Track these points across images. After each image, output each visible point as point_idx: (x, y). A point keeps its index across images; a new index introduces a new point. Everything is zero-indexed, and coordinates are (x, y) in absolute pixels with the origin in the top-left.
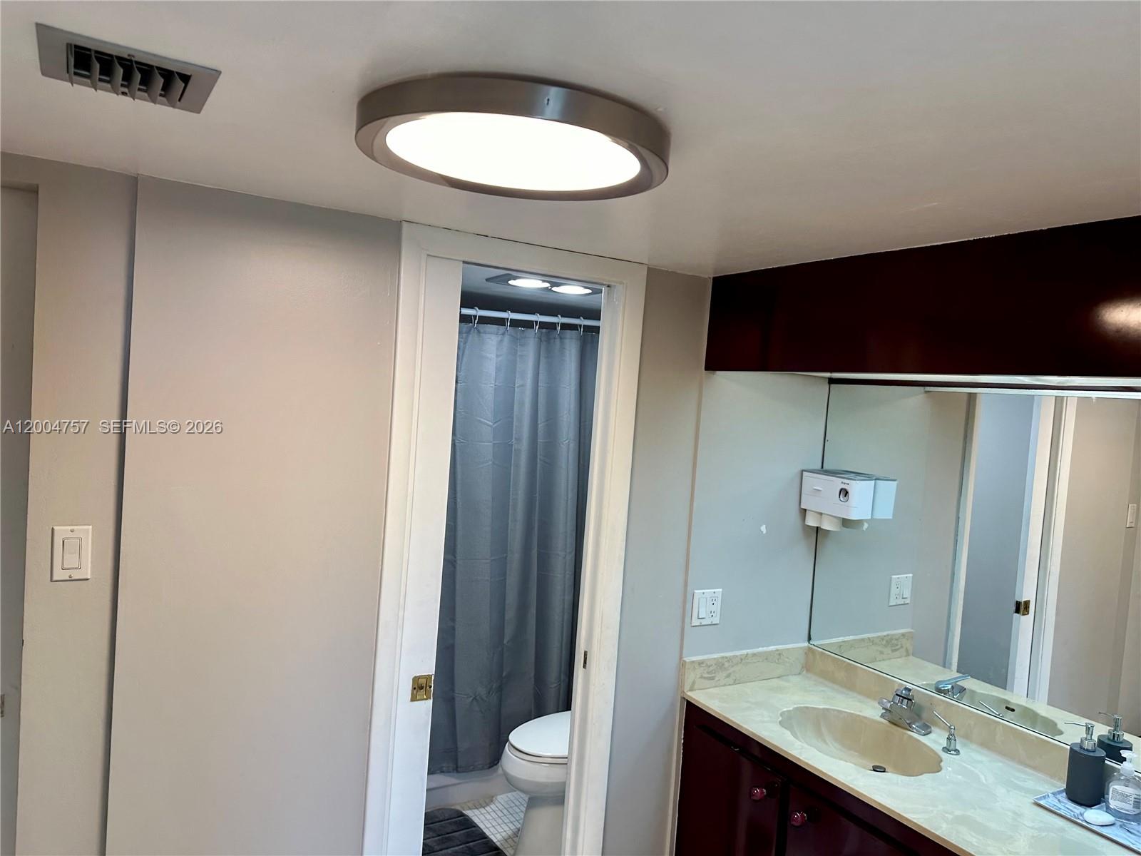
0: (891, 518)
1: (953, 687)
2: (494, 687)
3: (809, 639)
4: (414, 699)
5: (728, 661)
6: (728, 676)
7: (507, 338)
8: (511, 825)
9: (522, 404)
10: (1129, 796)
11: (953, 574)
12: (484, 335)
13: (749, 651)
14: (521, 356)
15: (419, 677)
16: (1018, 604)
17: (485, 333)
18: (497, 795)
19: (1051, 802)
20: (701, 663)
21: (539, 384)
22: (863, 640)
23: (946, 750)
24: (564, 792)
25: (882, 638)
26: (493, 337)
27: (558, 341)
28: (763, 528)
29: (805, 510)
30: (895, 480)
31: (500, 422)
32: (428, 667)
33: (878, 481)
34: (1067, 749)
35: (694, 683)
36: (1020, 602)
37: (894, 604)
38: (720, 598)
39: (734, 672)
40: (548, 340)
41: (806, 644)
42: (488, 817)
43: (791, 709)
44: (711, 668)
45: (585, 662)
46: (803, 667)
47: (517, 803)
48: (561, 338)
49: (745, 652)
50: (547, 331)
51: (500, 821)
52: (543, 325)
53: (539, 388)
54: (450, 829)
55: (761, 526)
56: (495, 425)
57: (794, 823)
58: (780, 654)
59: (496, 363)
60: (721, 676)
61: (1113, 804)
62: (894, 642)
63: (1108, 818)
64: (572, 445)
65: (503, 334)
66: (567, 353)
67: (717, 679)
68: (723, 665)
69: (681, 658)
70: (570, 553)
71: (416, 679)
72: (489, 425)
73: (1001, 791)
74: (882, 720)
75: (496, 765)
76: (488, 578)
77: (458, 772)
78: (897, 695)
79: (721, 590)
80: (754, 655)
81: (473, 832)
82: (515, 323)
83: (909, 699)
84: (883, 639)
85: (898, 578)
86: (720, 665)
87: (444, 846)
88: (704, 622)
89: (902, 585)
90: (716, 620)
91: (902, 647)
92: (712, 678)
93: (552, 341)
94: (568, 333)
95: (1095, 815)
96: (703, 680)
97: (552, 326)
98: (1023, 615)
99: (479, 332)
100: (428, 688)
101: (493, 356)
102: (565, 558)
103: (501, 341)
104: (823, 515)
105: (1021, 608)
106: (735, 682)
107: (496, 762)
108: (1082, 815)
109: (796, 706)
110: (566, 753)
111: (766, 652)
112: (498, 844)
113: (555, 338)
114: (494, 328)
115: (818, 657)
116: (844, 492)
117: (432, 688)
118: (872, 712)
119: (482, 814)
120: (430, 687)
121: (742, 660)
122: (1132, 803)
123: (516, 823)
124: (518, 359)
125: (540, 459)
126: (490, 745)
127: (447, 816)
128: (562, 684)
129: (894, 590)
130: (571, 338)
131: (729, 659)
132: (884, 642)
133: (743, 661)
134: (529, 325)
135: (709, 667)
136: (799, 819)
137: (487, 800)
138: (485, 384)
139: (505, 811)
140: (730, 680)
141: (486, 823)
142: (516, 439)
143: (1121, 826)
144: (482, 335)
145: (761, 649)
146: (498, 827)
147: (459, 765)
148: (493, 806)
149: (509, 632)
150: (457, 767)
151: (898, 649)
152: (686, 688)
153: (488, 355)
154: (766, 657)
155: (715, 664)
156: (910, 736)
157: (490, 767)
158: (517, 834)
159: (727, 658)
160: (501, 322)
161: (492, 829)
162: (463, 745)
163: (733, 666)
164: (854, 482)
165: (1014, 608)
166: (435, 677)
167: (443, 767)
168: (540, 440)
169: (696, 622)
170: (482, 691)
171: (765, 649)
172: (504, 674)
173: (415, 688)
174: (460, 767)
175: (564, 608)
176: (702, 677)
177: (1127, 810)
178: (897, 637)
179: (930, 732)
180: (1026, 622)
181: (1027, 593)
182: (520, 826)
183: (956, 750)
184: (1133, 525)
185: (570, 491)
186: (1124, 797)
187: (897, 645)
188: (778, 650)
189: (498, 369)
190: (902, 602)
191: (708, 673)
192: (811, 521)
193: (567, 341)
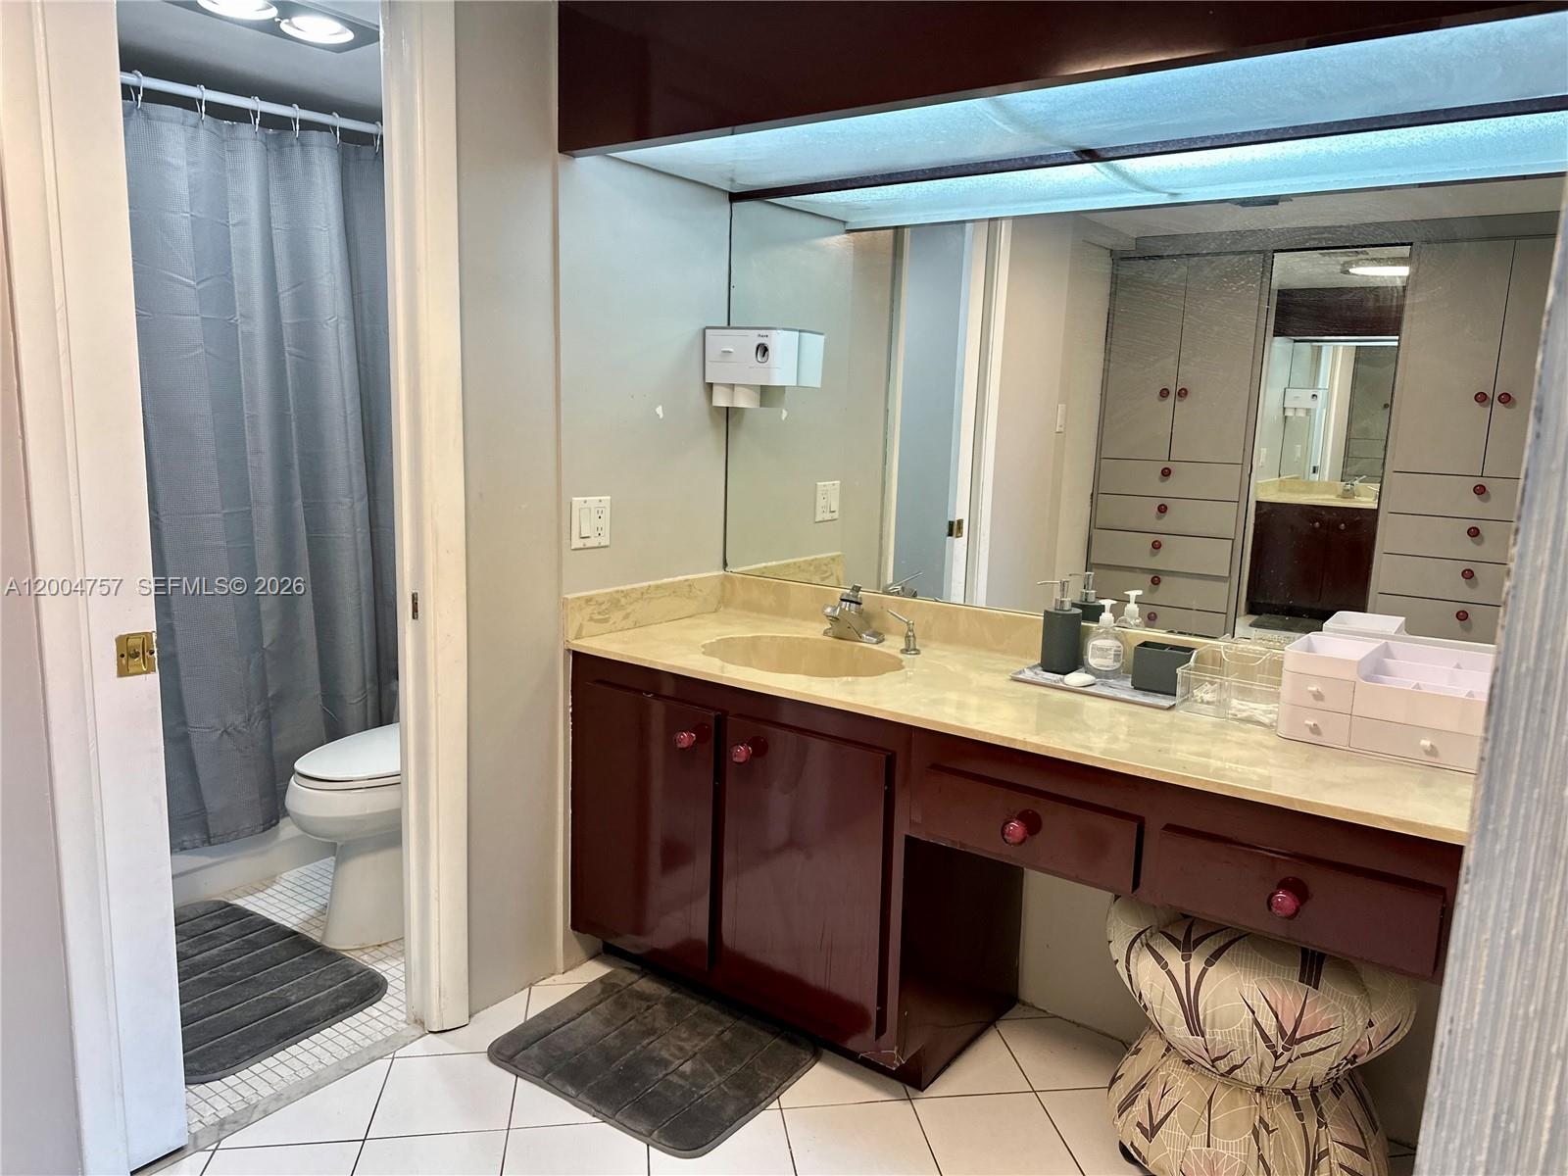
0: (819, 386)
1: (903, 588)
2: (256, 711)
3: (725, 564)
4: (123, 672)
5: (625, 596)
6: (626, 617)
7: (202, 134)
8: (311, 904)
9: (245, 253)
10: (1107, 650)
11: (884, 483)
12: (158, 123)
13: (651, 583)
14: (231, 171)
15: (128, 637)
16: (951, 524)
17: (159, 119)
18: (282, 873)
19: (1028, 675)
20: (589, 600)
21: (273, 225)
22: (788, 565)
23: (905, 651)
24: (400, 825)
25: (810, 563)
26: (176, 127)
27: (297, 150)
28: (659, 410)
29: (711, 385)
30: (822, 334)
31: (208, 283)
32: (144, 620)
33: (803, 334)
34: (1040, 620)
35: (581, 627)
36: (953, 522)
37: (821, 519)
38: (608, 509)
39: (634, 610)
40: (280, 149)
41: (722, 572)
42: (272, 900)
43: (714, 641)
44: (603, 607)
45: (415, 610)
46: (719, 603)
47: (317, 877)
48: (302, 145)
49: (646, 584)
50: (276, 132)
51: (293, 902)
52: (268, 120)
53: (274, 232)
54: (210, 925)
55: (656, 407)
56: (199, 287)
57: (736, 759)
58: (690, 586)
59: (189, 177)
60: (617, 616)
61: (1093, 661)
62: (824, 568)
63: (1088, 678)
64: (342, 326)
65: (196, 126)
66: (317, 169)
67: (611, 621)
68: (619, 601)
69: (559, 595)
70: (361, 499)
71: (122, 641)
72: (189, 286)
73: (973, 675)
74: (827, 638)
75: (274, 825)
76: (222, 543)
77: (210, 844)
78: (843, 600)
79: (609, 498)
80: (658, 587)
81: (250, 921)
82: (216, 111)
83: (857, 603)
84: (811, 565)
85: (824, 486)
86: (615, 603)
87: (205, 947)
88: (589, 543)
89: (829, 494)
90: (605, 541)
91: (832, 574)
92: (606, 621)
93: (287, 150)
94: (315, 136)
95: (1075, 679)
96: (593, 623)
97: (282, 124)
98: (957, 537)
99: (148, 117)
100: (147, 654)
101: (180, 162)
102: (351, 507)
103: (194, 138)
104: (736, 388)
105: (954, 529)
106: (637, 625)
107: (274, 822)
108: (1062, 680)
109: (719, 638)
110: (396, 768)
111: (673, 583)
112: (295, 928)
113: (292, 146)
114: (177, 112)
115: (737, 584)
116: (763, 349)
117: (155, 654)
118: (815, 630)
119: (260, 899)
120: (152, 653)
121: (642, 594)
122: (1112, 656)
123: (320, 900)
124: (229, 175)
125: (290, 354)
126: (261, 796)
127: (201, 912)
128: (369, 697)
129: (820, 502)
130: (321, 146)
131: (626, 594)
132: (812, 568)
133: (645, 596)
134: (241, 116)
135: (600, 605)
136: (744, 754)
137: (269, 880)
138: (173, 212)
139: (299, 890)
140: (629, 623)
141: (269, 908)
142: (241, 315)
143: (1102, 685)
144: (154, 123)
145: (665, 580)
146: (291, 910)
147: (211, 833)
148: (277, 887)
149: (270, 629)
150: (209, 838)
151: (827, 577)
152: (571, 636)
153: (173, 161)
154: (674, 590)
155: (609, 601)
156: (862, 647)
157: (264, 830)
158: (324, 910)
159: (622, 592)
160: (189, 103)
161: (281, 914)
162: (214, 802)
163: (631, 604)
164: (774, 331)
165: (947, 531)
166: (158, 634)
167: (184, 841)
168: (287, 319)
169: (577, 543)
170: (237, 719)
171: (671, 580)
172: (270, 695)
173: (123, 656)
174: (214, 837)
175: (359, 585)
176: (591, 619)
177: (1108, 667)
178: (825, 562)
179: (883, 640)
180: (959, 544)
181: (961, 512)
182: (326, 901)
183: (915, 650)
184: (1062, 429)
185: (348, 402)
186: (1103, 650)
187: (826, 572)
188: (687, 580)
189: (193, 188)
190: (828, 516)
191: (599, 613)
192: (721, 400)
193: (315, 152)
